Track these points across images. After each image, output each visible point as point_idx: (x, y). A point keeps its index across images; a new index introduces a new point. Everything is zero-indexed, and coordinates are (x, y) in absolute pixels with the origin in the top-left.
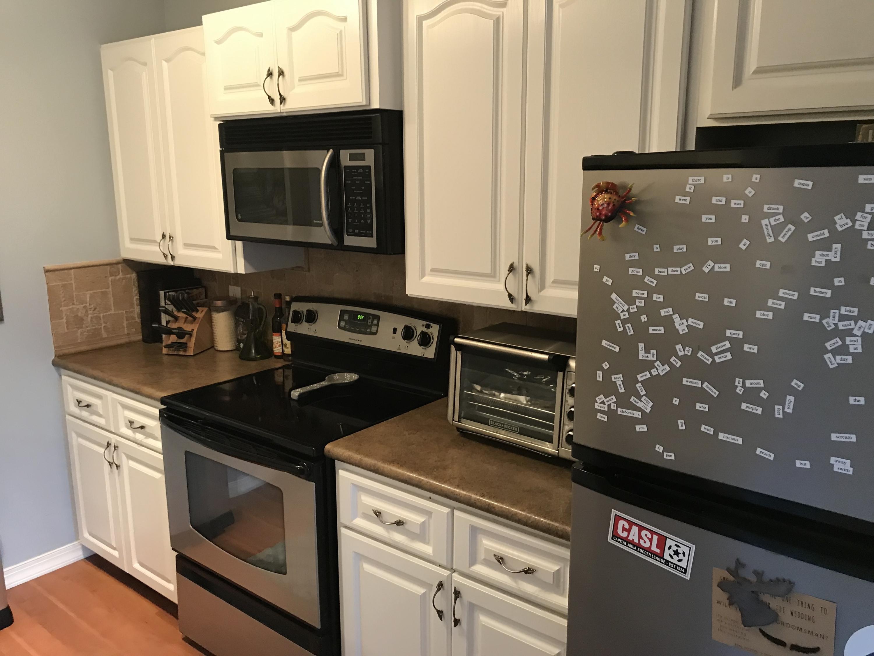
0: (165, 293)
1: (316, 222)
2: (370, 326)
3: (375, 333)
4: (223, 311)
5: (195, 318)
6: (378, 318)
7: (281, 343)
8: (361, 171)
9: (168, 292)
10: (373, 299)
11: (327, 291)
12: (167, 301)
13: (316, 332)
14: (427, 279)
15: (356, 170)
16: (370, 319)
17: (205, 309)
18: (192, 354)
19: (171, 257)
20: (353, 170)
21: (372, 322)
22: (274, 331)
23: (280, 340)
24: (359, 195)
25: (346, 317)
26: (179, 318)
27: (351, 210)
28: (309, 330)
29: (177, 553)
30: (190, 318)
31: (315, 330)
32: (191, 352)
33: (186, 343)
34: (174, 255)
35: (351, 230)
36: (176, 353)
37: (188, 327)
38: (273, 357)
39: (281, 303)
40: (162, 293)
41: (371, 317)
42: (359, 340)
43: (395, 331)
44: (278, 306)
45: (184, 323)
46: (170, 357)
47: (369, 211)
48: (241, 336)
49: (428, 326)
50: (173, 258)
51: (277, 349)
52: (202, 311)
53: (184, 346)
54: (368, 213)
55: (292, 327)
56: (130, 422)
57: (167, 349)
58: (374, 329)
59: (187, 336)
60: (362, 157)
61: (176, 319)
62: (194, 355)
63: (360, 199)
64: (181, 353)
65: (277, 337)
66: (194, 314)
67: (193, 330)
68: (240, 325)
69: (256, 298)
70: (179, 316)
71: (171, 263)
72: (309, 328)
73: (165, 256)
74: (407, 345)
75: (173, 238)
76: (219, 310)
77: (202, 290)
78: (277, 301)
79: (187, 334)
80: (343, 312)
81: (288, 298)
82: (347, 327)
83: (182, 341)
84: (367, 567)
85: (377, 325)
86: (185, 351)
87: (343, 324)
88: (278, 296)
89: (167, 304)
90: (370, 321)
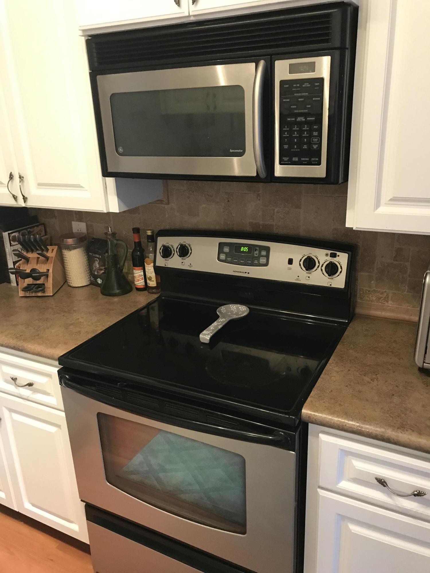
0: (9, 234)
1: (233, 151)
2: (258, 258)
3: (266, 264)
4: (75, 248)
5: (47, 258)
6: (268, 249)
7: (143, 276)
8: (307, 85)
9: (12, 233)
10: (248, 229)
11: (191, 222)
12: (11, 242)
13: (192, 266)
14: (383, 210)
15: (298, 85)
16: (256, 250)
17: (56, 248)
18: (52, 295)
19: (23, 198)
20: (295, 85)
21: (260, 252)
22: (135, 265)
23: (142, 273)
24: (301, 115)
25: (226, 249)
26: (30, 258)
27: (287, 134)
28: (183, 264)
29: (85, 504)
30: (42, 258)
31: (191, 264)
32: (50, 292)
33: (44, 284)
34: (26, 196)
35: (286, 159)
36: (33, 295)
37: (42, 268)
38: (134, 289)
39: (140, 237)
40: (5, 234)
41: (258, 248)
42: (245, 273)
43: (290, 262)
44: (137, 241)
45: (37, 263)
46: (28, 299)
47: (316, 134)
48: (98, 272)
49: (333, 256)
50: (25, 199)
51: (140, 282)
52: (53, 250)
53: (41, 287)
54: (315, 136)
55: (161, 262)
56: (12, 379)
57: (24, 292)
58: (263, 260)
59: (42, 278)
60: (312, 67)
61: (27, 260)
62: (53, 295)
63: (304, 120)
64: (40, 294)
65: (139, 271)
66: (45, 253)
67: (48, 270)
68: (96, 261)
69: (114, 234)
70: (29, 256)
71: (23, 205)
72: (182, 263)
73: (15, 198)
74: (309, 275)
75: (23, 177)
76: (69, 248)
77: (42, 228)
78: (136, 235)
79: (43, 276)
80: (221, 245)
81: (149, 233)
82: (229, 259)
83: (38, 282)
84: (354, 528)
85: (267, 256)
86: (44, 292)
87: (223, 257)
88: (136, 231)
89: (12, 245)
90: (257, 252)
